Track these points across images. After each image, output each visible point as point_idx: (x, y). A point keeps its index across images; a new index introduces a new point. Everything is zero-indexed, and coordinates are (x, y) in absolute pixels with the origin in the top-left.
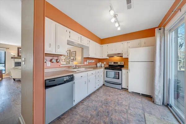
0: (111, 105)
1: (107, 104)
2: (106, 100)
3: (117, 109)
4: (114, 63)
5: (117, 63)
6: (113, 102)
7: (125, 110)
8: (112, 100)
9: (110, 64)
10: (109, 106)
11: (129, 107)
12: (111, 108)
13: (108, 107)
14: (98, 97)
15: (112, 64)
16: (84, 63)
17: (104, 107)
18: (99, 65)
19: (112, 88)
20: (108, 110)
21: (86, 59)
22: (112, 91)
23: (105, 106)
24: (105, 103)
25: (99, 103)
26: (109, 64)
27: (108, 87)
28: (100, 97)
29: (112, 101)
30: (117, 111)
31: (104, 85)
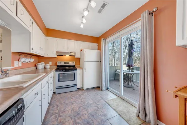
0: (83, 113)
1: (78, 114)
2: (73, 111)
3: (91, 112)
4: (65, 63)
5: (68, 63)
6: (82, 108)
7: (96, 108)
8: (79, 106)
9: (60, 64)
10: (83, 115)
11: (95, 103)
12: (86, 116)
13: (83, 118)
14: (61, 114)
15: (63, 64)
16: (13, 65)
17: (78, 121)
18: (41, 66)
19: (67, 94)
20: (86, 120)
21: (18, 57)
22: (69, 96)
23: (79, 119)
24: (76, 116)
25: (70, 121)
26: (58, 64)
27: (62, 95)
28: (62, 113)
29: (79, 108)
30: (92, 114)
31: (54, 93)
